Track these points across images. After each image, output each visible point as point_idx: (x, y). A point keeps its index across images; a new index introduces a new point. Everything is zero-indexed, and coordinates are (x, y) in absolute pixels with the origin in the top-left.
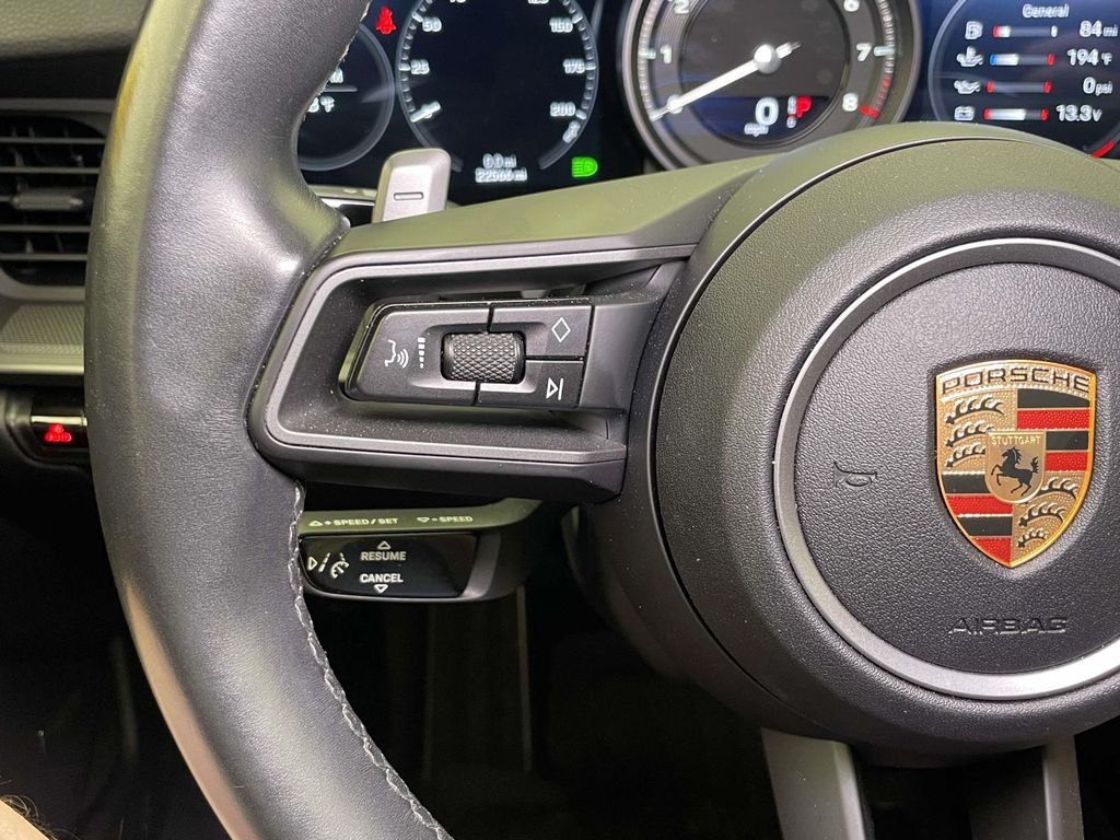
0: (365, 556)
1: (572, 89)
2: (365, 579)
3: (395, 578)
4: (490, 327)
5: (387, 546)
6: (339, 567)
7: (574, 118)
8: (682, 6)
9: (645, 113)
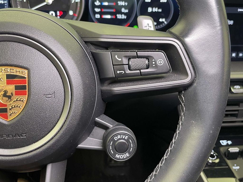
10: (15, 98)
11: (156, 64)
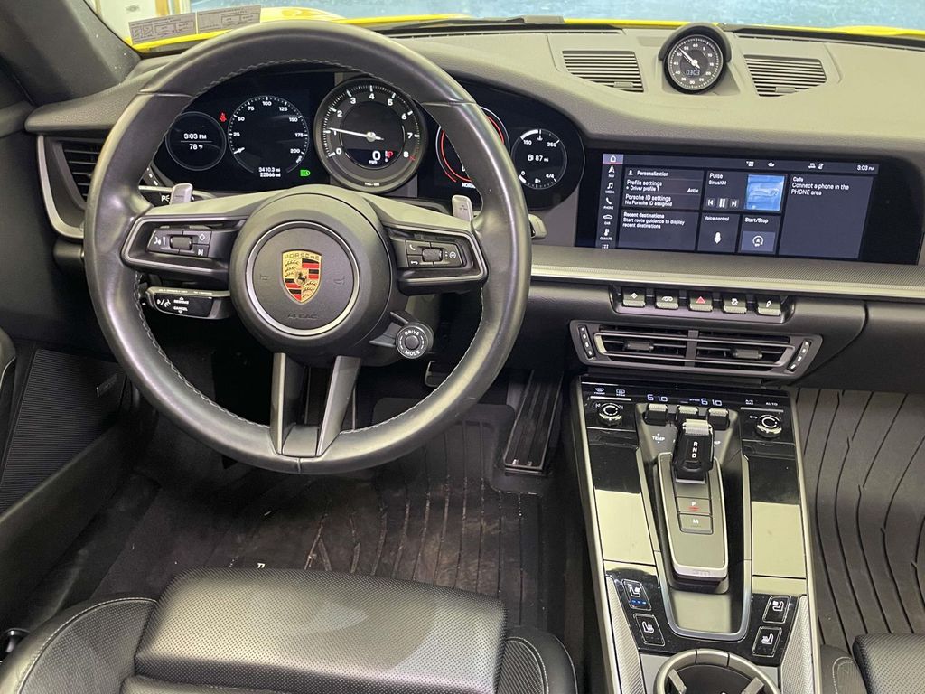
0: (176, 301)
1: (299, 143)
2: (175, 308)
3: (185, 309)
4: (183, 236)
5: (182, 298)
6: (168, 303)
7: (300, 154)
8: (340, 114)
9: (326, 154)
10: (309, 281)
11: (448, 256)
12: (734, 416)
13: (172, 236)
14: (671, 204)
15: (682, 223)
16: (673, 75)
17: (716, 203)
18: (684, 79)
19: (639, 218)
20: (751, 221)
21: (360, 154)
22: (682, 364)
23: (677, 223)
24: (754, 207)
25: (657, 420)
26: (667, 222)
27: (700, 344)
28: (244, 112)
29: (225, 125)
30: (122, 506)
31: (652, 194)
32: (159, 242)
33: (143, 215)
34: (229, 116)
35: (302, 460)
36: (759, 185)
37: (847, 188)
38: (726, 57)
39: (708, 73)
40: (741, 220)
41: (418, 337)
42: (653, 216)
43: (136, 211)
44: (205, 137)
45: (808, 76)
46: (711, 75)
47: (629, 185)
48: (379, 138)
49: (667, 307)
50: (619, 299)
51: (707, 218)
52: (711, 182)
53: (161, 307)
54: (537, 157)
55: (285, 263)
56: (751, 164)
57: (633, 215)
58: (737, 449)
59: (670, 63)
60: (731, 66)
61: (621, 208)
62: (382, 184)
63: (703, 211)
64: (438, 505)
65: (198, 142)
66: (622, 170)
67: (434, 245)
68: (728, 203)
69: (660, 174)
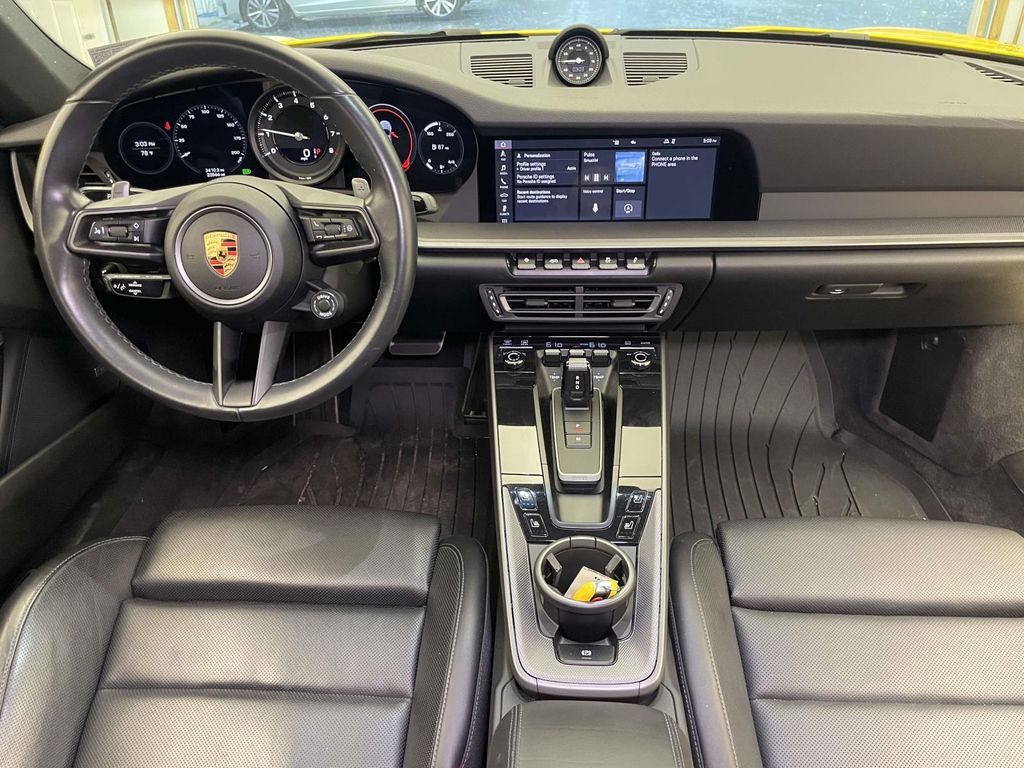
0: (130, 285)
1: (238, 146)
2: (130, 291)
3: (139, 291)
4: (120, 225)
5: (136, 283)
6: (123, 287)
7: (240, 155)
8: (270, 118)
9: (262, 153)
10: (228, 257)
11: (346, 230)
12: (614, 354)
13: (110, 226)
14: (554, 181)
15: (565, 197)
16: (561, 72)
17: (592, 178)
18: (571, 75)
19: (530, 195)
20: (621, 191)
21: (291, 152)
22: (573, 315)
23: (561, 197)
24: (622, 180)
25: (551, 362)
26: (553, 197)
27: (585, 297)
28: (186, 120)
29: (170, 132)
30: (131, 467)
31: (539, 173)
32: (99, 232)
33: (83, 208)
34: (173, 125)
35: (241, 410)
36: (624, 161)
37: (696, 158)
38: (605, 56)
39: (591, 69)
40: (613, 192)
41: (329, 300)
42: (541, 192)
43: (75, 206)
44: (154, 144)
45: (673, 66)
46: (593, 71)
47: (519, 167)
48: (306, 138)
49: (554, 267)
50: (514, 264)
51: (585, 192)
52: (585, 161)
53: (118, 290)
54: (439, 146)
55: (206, 243)
56: (617, 143)
57: (525, 192)
58: (615, 381)
59: (558, 62)
60: (609, 63)
61: (514, 187)
62: (313, 178)
63: (582, 185)
64: (408, 452)
65: (148, 148)
66: (512, 153)
67: (333, 220)
68: (601, 178)
69: (543, 156)
